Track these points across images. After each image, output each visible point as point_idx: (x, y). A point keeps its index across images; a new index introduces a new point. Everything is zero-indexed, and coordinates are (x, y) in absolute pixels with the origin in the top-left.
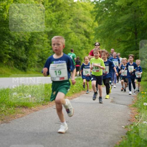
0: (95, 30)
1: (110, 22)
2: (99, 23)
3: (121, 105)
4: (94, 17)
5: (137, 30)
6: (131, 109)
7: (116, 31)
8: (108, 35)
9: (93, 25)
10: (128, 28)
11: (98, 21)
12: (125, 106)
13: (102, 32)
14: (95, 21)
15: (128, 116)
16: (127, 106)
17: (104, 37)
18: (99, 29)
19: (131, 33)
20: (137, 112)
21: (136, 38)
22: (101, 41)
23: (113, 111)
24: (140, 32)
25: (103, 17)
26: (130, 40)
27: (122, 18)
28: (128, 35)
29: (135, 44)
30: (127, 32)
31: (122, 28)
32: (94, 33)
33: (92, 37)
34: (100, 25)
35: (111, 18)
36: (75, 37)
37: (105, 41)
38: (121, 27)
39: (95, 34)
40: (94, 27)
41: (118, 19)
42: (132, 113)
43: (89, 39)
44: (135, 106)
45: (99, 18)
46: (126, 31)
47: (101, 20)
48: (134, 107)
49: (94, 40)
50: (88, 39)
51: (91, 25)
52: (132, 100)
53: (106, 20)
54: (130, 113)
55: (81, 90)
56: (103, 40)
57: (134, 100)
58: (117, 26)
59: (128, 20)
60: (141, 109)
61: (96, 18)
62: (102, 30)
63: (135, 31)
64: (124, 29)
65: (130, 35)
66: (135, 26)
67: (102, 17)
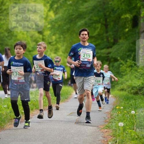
0: (51, 22)
1: (71, 11)
2: (56, 13)
3: (89, 126)
4: (48, 5)
5: (108, 20)
6: (103, 132)
7: (79, 24)
8: (68, 30)
9: (47, 16)
10: (95, 18)
11: (54, 10)
12: (95, 128)
13: (59, 26)
14: (49, 11)
15: (100, 142)
16: (97, 127)
17: (63, 33)
18: (56, 21)
19: (99, 25)
20: (111, 136)
21: (107, 32)
22: (60, 38)
23: (78, 136)
24: (112, 24)
25: (61, 4)
26: (99, 35)
27: (86, 5)
28: (95, 29)
29: (105, 40)
30: (94, 25)
31: (87, 19)
32: (49, 28)
33: (47, 33)
34: (58, 16)
35: (71, 5)
36: (23, 34)
37: (65, 38)
38: (85, 18)
39: (51, 29)
40: (49, 19)
41: (81, 7)
42: (104, 137)
43: (43, 36)
44: (109, 127)
45: (56, 6)
46: (92, 23)
47: (57, 8)
48: (106, 129)
49: (50, 36)
50: (41, 36)
51: (44, 16)
52: (105, 118)
53: (65, 9)
54: (101, 138)
55: (34, 109)
56: (62, 36)
57: (107, 118)
58: (80, 16)
59: (94, 8)
60: (116, 131)
61: (51, 6)
62: (60, 23)
63: (104, 22)
64: (90, 19)
65: (98, 28)
66: (105, 15)
67: (59, 4)
